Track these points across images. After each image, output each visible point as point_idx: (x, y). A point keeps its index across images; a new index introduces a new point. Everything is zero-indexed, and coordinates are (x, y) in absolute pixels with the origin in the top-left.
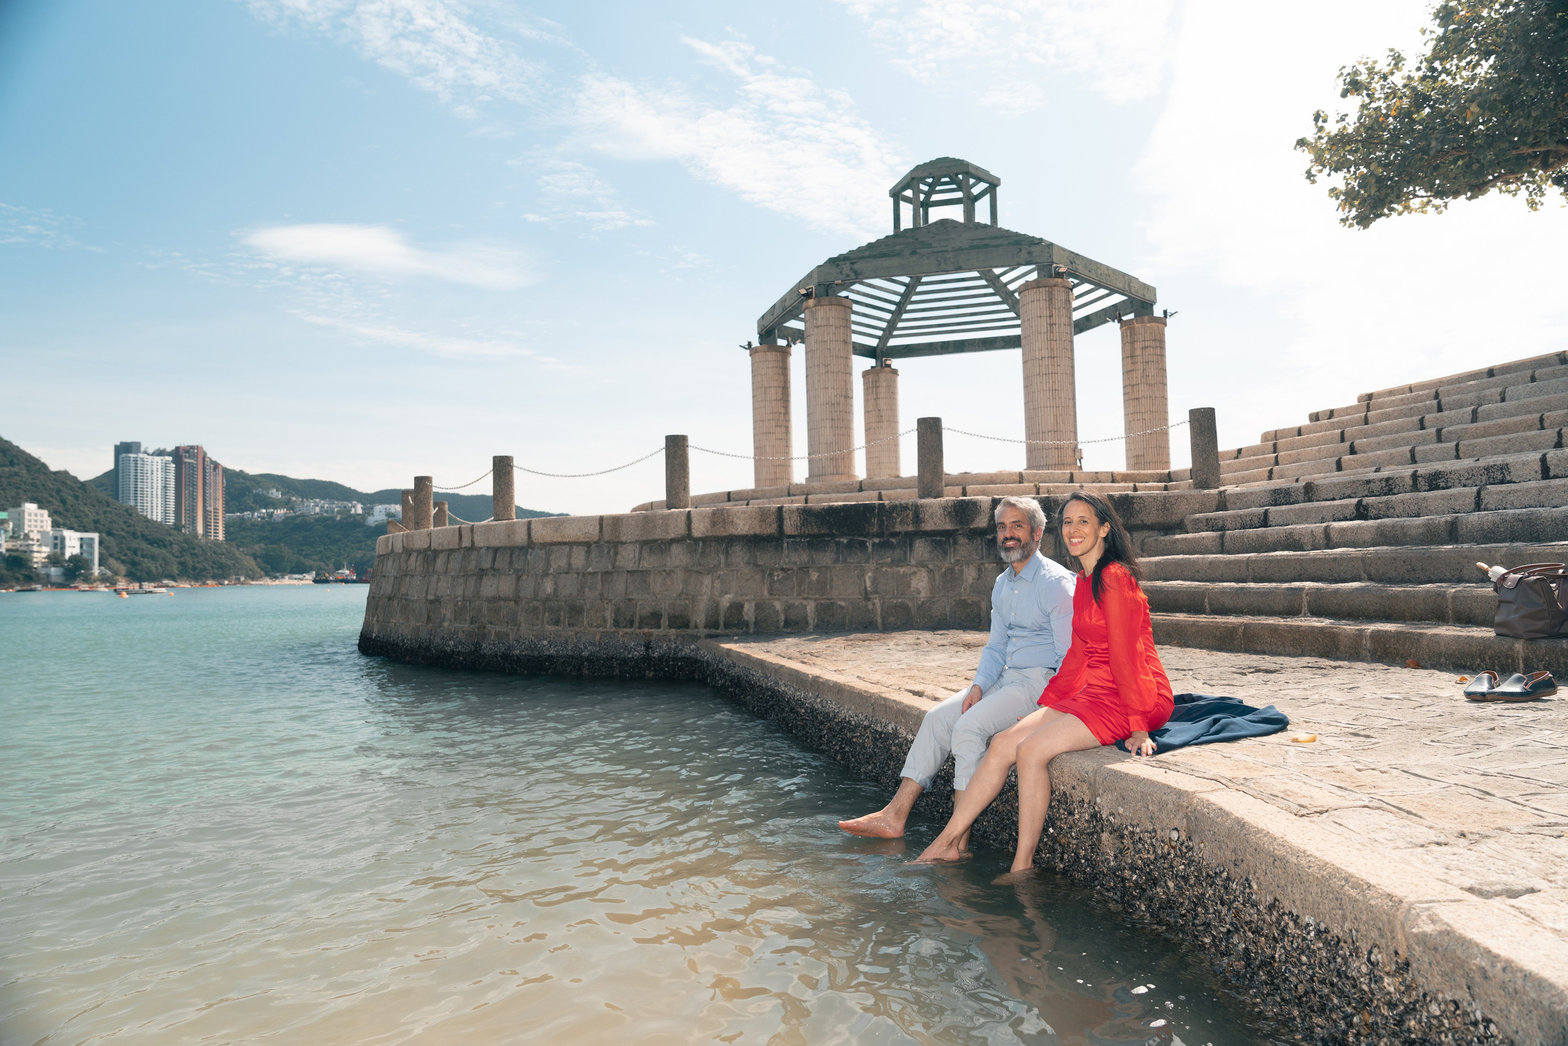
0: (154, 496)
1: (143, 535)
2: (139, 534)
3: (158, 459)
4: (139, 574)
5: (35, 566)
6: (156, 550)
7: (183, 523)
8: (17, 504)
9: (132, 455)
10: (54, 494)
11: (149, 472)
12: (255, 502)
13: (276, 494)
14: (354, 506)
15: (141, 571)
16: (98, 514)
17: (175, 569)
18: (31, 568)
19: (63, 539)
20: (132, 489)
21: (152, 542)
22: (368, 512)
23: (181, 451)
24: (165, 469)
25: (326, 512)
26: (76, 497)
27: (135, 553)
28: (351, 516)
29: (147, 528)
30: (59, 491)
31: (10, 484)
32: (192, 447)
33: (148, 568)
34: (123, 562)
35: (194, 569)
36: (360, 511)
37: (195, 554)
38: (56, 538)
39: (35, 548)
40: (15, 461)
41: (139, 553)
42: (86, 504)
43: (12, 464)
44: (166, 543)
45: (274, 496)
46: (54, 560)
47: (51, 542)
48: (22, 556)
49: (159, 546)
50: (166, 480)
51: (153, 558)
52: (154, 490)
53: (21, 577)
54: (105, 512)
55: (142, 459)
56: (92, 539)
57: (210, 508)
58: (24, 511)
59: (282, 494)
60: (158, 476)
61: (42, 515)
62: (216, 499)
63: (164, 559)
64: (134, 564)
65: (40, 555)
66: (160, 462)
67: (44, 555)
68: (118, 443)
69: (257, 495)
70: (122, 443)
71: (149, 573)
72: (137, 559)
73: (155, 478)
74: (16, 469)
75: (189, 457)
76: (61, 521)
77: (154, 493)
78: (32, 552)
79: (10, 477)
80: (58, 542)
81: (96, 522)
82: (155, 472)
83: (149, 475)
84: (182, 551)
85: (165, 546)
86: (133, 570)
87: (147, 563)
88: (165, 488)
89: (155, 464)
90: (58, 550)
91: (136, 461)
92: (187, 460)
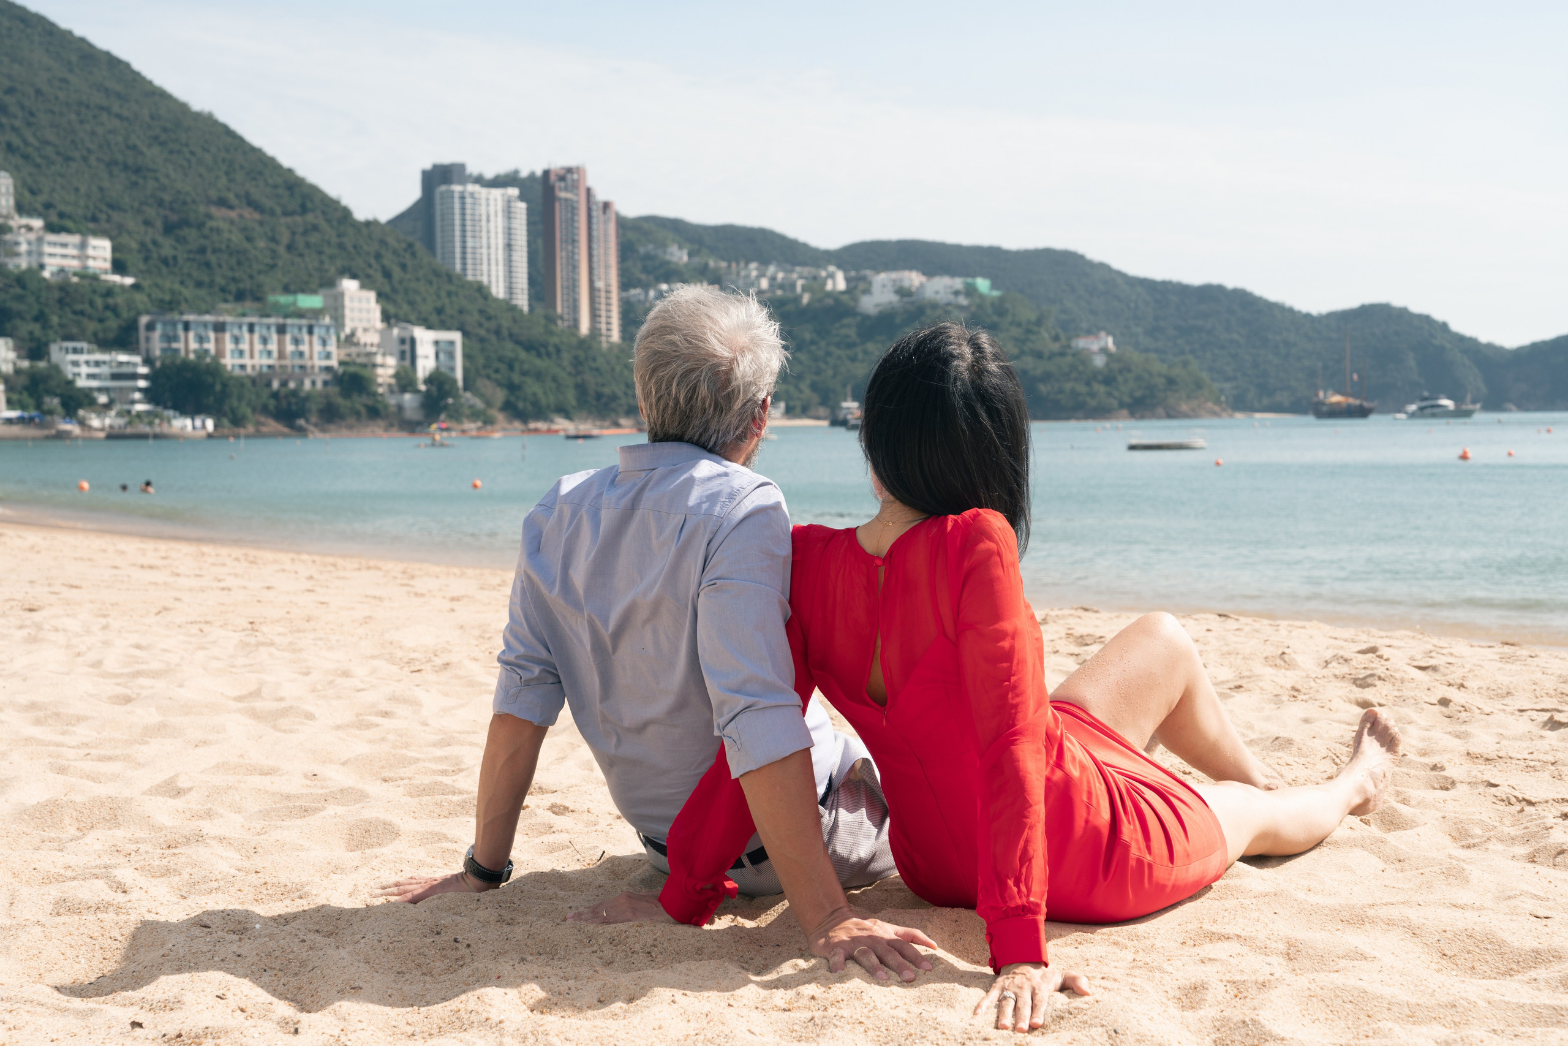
0: (493, 262)
1: (511, 335)
2: (505, 333)
3: (497, 193)
4: (520, 405)
5: (380, 390)
6: (540, 363)
7: (559, 310)
8: (328, 283)
9: (457, 188)
10: (373, 261)
11: (484, 218)
12: (645, 270)
13: (679, 256)
14: (832, 276)
15: (525, 400)
16: (439, 296)
17: (571, 396)
18: (375, 394)
19: (413, 341)
20: (458, 250)
21: (530, 346)
22: (858, 285)
23: (553, 178)
24: (508, 213)
25: (781, 286)
26: (403, 267)
27: (511, 367)
28: (830, 294)
29: (515, 321)
30: (378, 256)
31: (308, 245)
32: (570, 170)
33: (535, 394)
34: (499, 384)
35: (599, 396)
36: (841, 284)
37: (597, 369)
38: (402, 341)
39: (379, 359)
40: (309, 205)
41: (517, 366)
42: (418, 280)
43: (304, 209)
44: (551, 349)
45: (675, 259)
46: (404, 381)
47: (396, 347)
48: (365, 373)
49: (539, 355)
50: (509, 232)
51: (539, 376)
52: (493, 251)
53: (363, 410)
54: (449, 294)
55: (472, 195)
56: (452, 343)
57: (600, 284)
58: (342, 294)
59: (690, 255)
60: (498, 224)
61: (368, 300)
62: (607, 267)
63: (554, 379)
64: (512, 388)
65: (386, 369)
66: (499, 198)
67: (391, 371)
68: (428, 166)
69: (648, 257)
70: (436, 167)
71: (536, 404)
72: (516, 378)
73: (492, 230)
74: (310, 218)
75: (566, 189)
76: (392, 309)
77: (493, 257)
78: (374, 366)
79: (305, 233)
80: (407, 347)
81: (439, 311)
82: (492, 218)
83: (484, 223)
84: (577, 363)
85: (549, 355)
86: (512, 399)
87: (532, 387)
88: (509, 247)
89: (492, 202)
90: (407, 363)
91: (462, 198)
92: (563, 195)
